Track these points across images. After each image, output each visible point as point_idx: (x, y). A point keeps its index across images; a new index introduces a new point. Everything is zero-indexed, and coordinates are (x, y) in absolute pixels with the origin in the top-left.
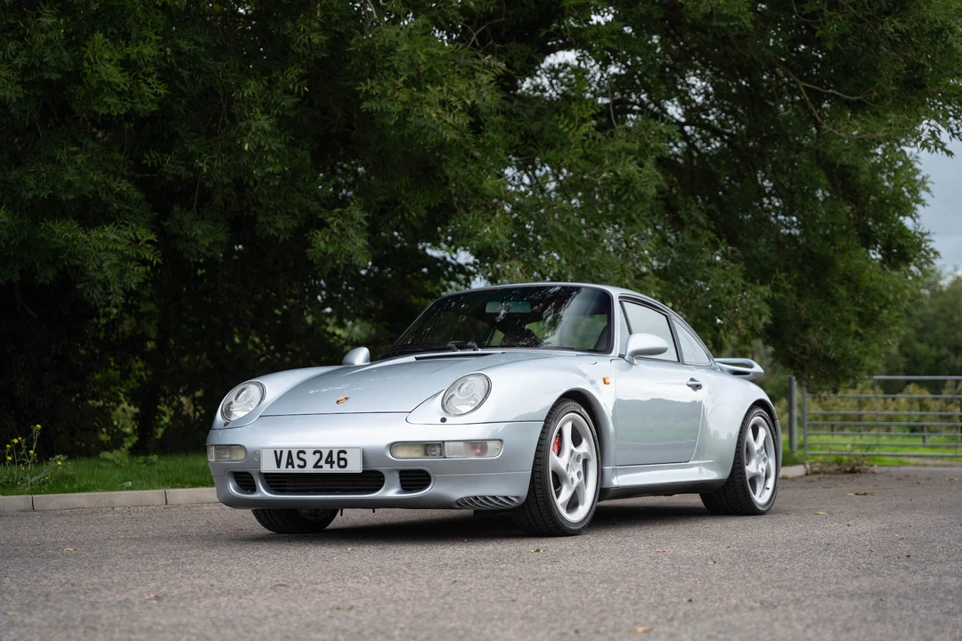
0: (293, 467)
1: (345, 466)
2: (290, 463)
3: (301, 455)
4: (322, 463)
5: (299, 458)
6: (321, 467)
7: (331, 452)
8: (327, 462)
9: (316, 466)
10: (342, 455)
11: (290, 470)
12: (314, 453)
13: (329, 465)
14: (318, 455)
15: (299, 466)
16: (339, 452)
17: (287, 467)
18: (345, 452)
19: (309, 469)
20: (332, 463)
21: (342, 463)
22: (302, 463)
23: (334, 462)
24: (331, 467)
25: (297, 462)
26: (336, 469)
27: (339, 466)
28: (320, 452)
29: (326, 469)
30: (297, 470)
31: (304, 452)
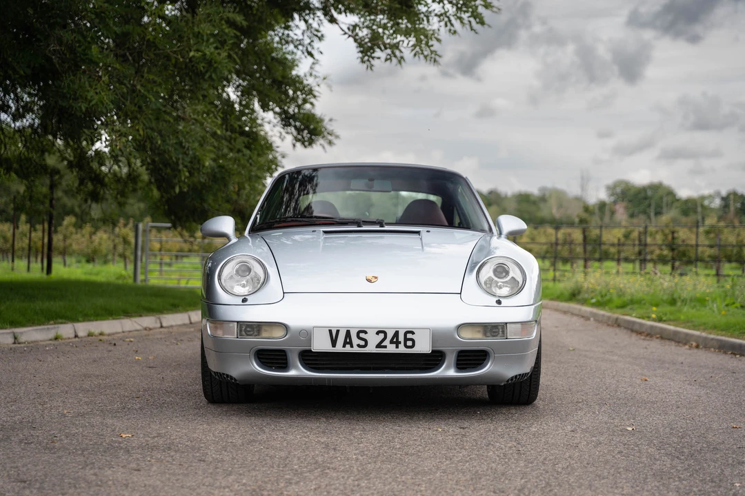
0: (352, 346)
1: (413, 346)
2: (348, 341)
3: (362, 335)
4: (386, 343)
5: (358, 337)
6: (385, 347)
7: (396, 334)
8: (392, 342)
9: (379, 346)
10: (409, 336)
11: (348, 349)
12: (378, 333)
13: (395, 345)
14: (382, 336)
15: (359, 346)
16: (406, 333)
17: (344, 346)
18: (413, 333)
19: (371, 348)
20: (397, 343)
21: (409, 343)
22: (362, 343)
23: (400, 343)
24: (397, 347)
25: (356, 341)
26: (402, 349)
27: (406, 346)
28: (385, 333)
29: (391, 349)
30: (356, 349)
31: (365, 332)
